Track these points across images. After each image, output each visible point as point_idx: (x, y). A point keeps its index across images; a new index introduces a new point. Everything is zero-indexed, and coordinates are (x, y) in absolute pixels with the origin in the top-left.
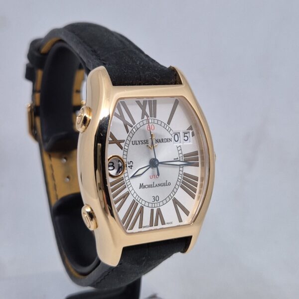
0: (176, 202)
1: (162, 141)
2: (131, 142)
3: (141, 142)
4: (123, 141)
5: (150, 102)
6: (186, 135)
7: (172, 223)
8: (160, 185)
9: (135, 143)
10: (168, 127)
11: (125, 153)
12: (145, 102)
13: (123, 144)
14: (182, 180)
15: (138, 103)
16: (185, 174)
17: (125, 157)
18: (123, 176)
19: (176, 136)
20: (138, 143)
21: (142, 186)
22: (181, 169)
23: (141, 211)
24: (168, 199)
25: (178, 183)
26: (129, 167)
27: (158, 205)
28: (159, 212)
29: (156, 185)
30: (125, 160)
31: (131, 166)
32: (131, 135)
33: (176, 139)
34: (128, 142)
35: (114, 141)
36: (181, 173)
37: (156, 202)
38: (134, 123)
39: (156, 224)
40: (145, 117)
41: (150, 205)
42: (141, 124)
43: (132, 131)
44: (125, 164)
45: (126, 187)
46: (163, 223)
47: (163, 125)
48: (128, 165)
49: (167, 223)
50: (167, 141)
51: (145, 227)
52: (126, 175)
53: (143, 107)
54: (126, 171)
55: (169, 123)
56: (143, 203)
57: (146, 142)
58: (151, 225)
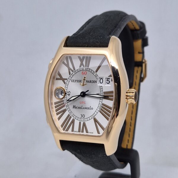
0: (96, 121)
1: (91, 82)
2: (71, 81)
3: (77, 81)
4: (66, 79)
5: (87, 57)
6: (108, 80)
7: (93, 133)
8: (86, 108)
9: (73, 81)
10: (95, 74)
11: (66, 86)
12: (84, 58)
13: (66, 81)
14: (101, 107)
15: (79, 57)
16: (103, 104)
17: (66, 88)
18: (64, 99)
19: (101, 80)
20: (75, 81)
21: (74, 107)
22: (101, 101)
23: (73, 122)
24: (90, 118)
25: (98, 109)
26: (68, 94)
27: (84, 120)
28: (84, 125)
29: (84, 108)
30: (66, 90)
31: (69, 94)
32: (71, 76)
33: (101, 82)
34: (69, 80)
35: (61, 78)
36: (101, 103)
37: (82, 118)
38: (74, 69)
39: (83, 132)
40: (82, 67)
41: (79, 119)
42: (79, 70)
43: (72, 74)
44: (66, 92)
45: (65, 106)
46: (87, 132)
47: (92, 72)
48: (67, 94)
49: (90, 133)
50: (94, 82)
51: (75, 132)
52: (66, 99)
53: (82, 60)
54: (66, 97)
55: (97, 71)
56: (75, 117)
57: (80, 81)
58: (79, 131)
